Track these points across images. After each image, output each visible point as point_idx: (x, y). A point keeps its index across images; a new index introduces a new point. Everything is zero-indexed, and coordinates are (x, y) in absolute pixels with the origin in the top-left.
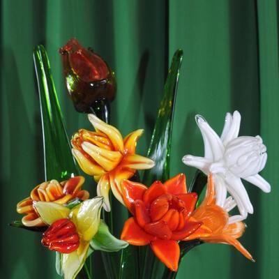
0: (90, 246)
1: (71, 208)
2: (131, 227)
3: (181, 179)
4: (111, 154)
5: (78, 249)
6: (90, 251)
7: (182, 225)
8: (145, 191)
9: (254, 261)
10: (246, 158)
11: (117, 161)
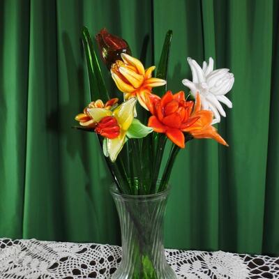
0: (126, 136)
1: (113, 111)
2: (153, 121)
3: (182, 95)
4: (138, 76)
5: (119, 137)
6: (126, 139)
7: (186, 119)
8: (160, 100)
9: (228, 145)
10: (221, 81)
11: (142, 81)
